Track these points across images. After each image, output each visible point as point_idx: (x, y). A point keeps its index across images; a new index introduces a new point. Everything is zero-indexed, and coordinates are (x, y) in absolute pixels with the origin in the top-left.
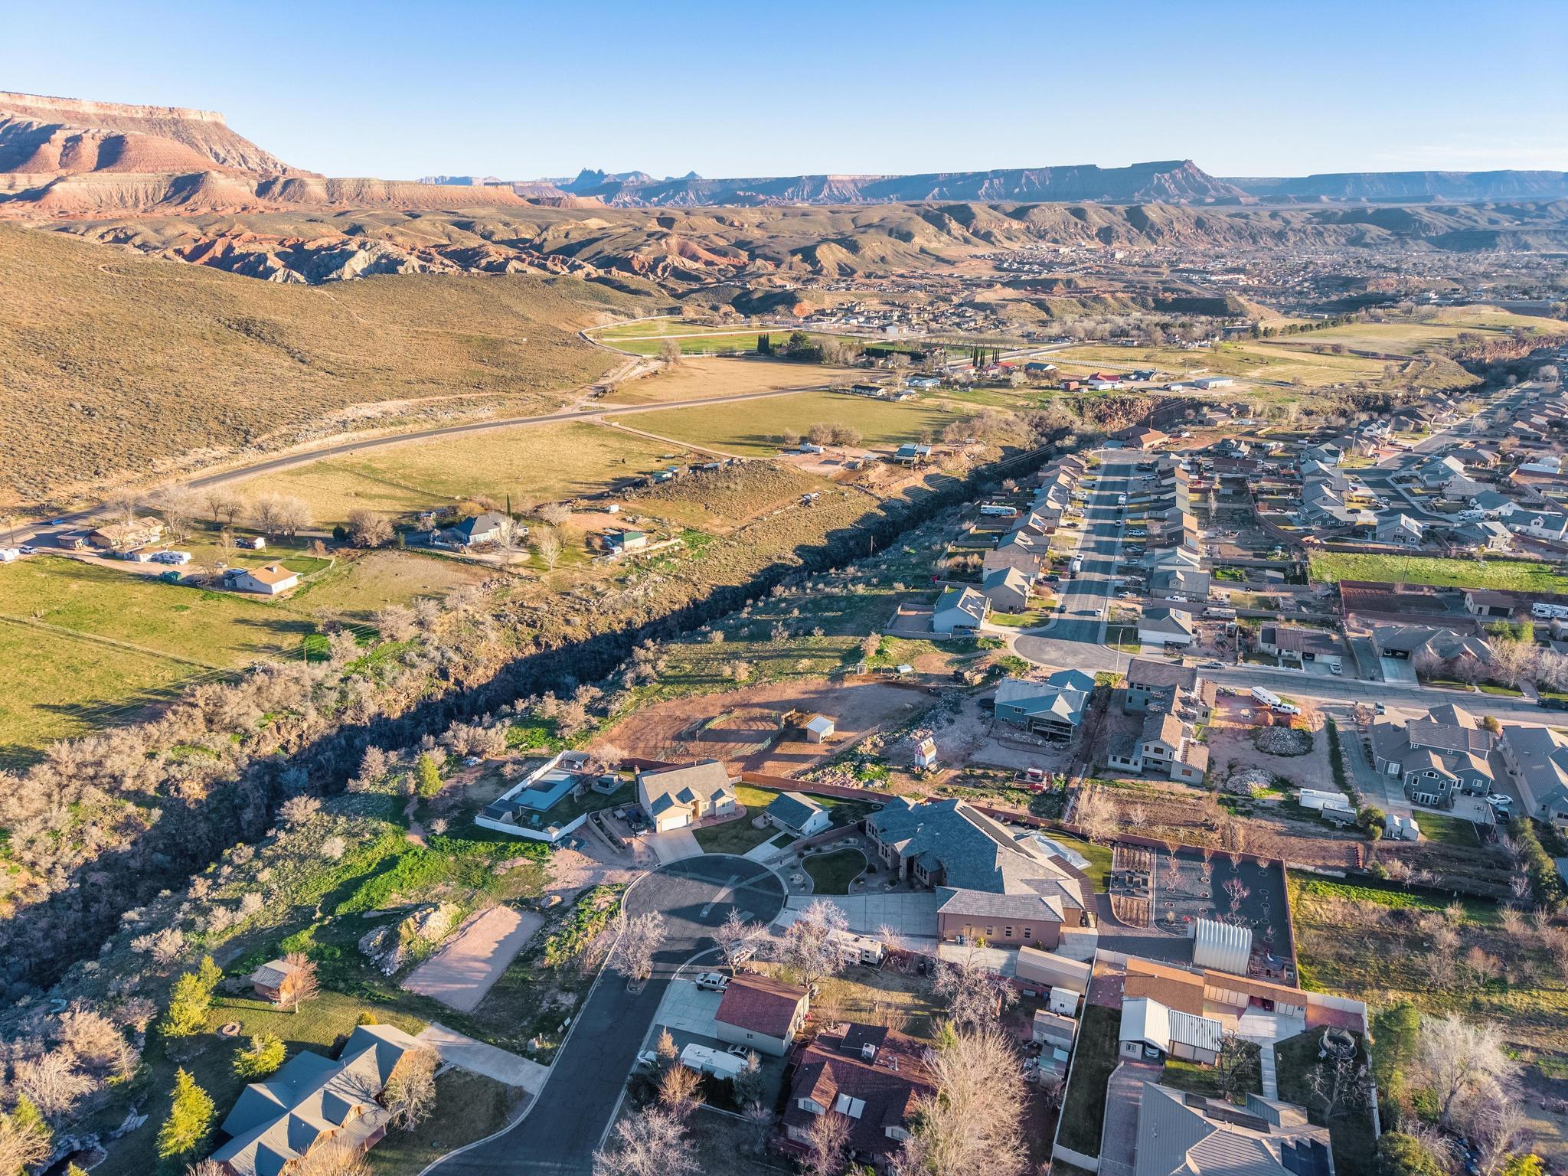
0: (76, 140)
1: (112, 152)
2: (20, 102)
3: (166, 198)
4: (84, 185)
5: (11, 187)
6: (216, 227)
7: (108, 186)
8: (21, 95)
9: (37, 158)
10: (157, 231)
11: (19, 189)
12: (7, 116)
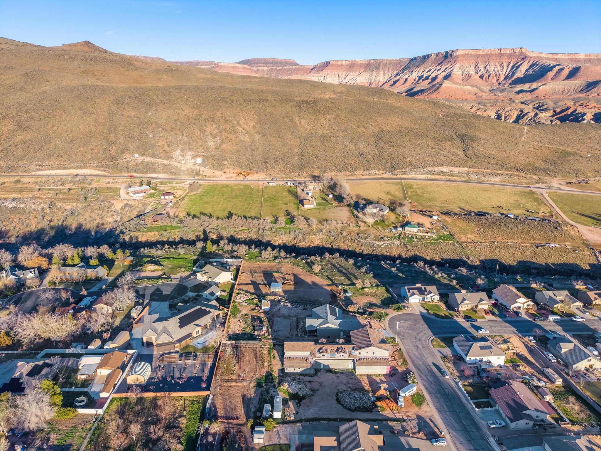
0: (563, 69)
1: (573, 73)
2: (555, 57)
3: (581, 91)
4: (551, 86)
5: (529, 88)
6: (582, 102)
7: (561, 86)
8: (557, 54)
9: (545, 77)
10: (555, 104)
11: (532, 88)
12: (544, 62)
